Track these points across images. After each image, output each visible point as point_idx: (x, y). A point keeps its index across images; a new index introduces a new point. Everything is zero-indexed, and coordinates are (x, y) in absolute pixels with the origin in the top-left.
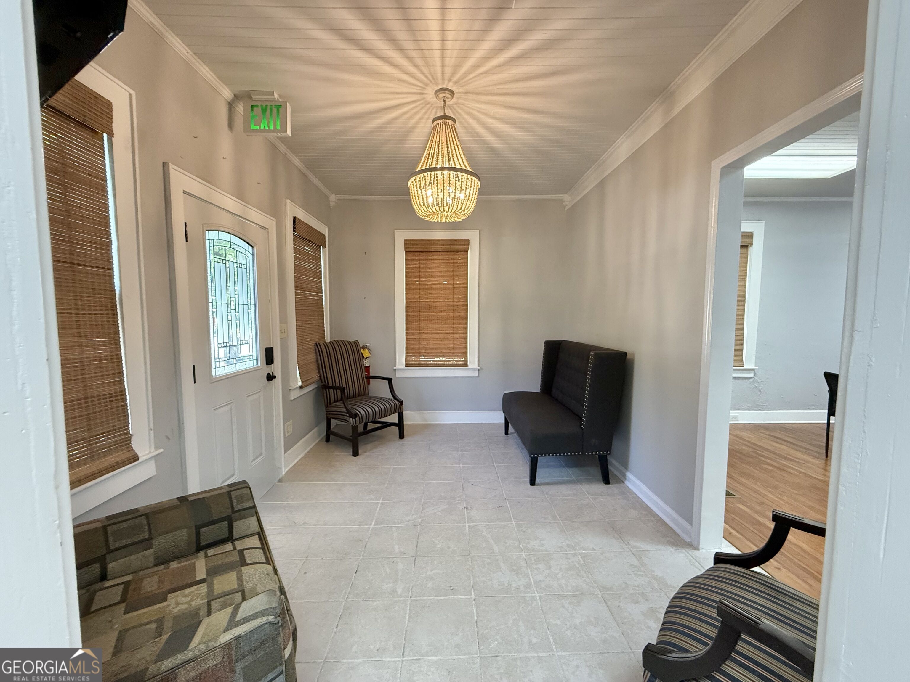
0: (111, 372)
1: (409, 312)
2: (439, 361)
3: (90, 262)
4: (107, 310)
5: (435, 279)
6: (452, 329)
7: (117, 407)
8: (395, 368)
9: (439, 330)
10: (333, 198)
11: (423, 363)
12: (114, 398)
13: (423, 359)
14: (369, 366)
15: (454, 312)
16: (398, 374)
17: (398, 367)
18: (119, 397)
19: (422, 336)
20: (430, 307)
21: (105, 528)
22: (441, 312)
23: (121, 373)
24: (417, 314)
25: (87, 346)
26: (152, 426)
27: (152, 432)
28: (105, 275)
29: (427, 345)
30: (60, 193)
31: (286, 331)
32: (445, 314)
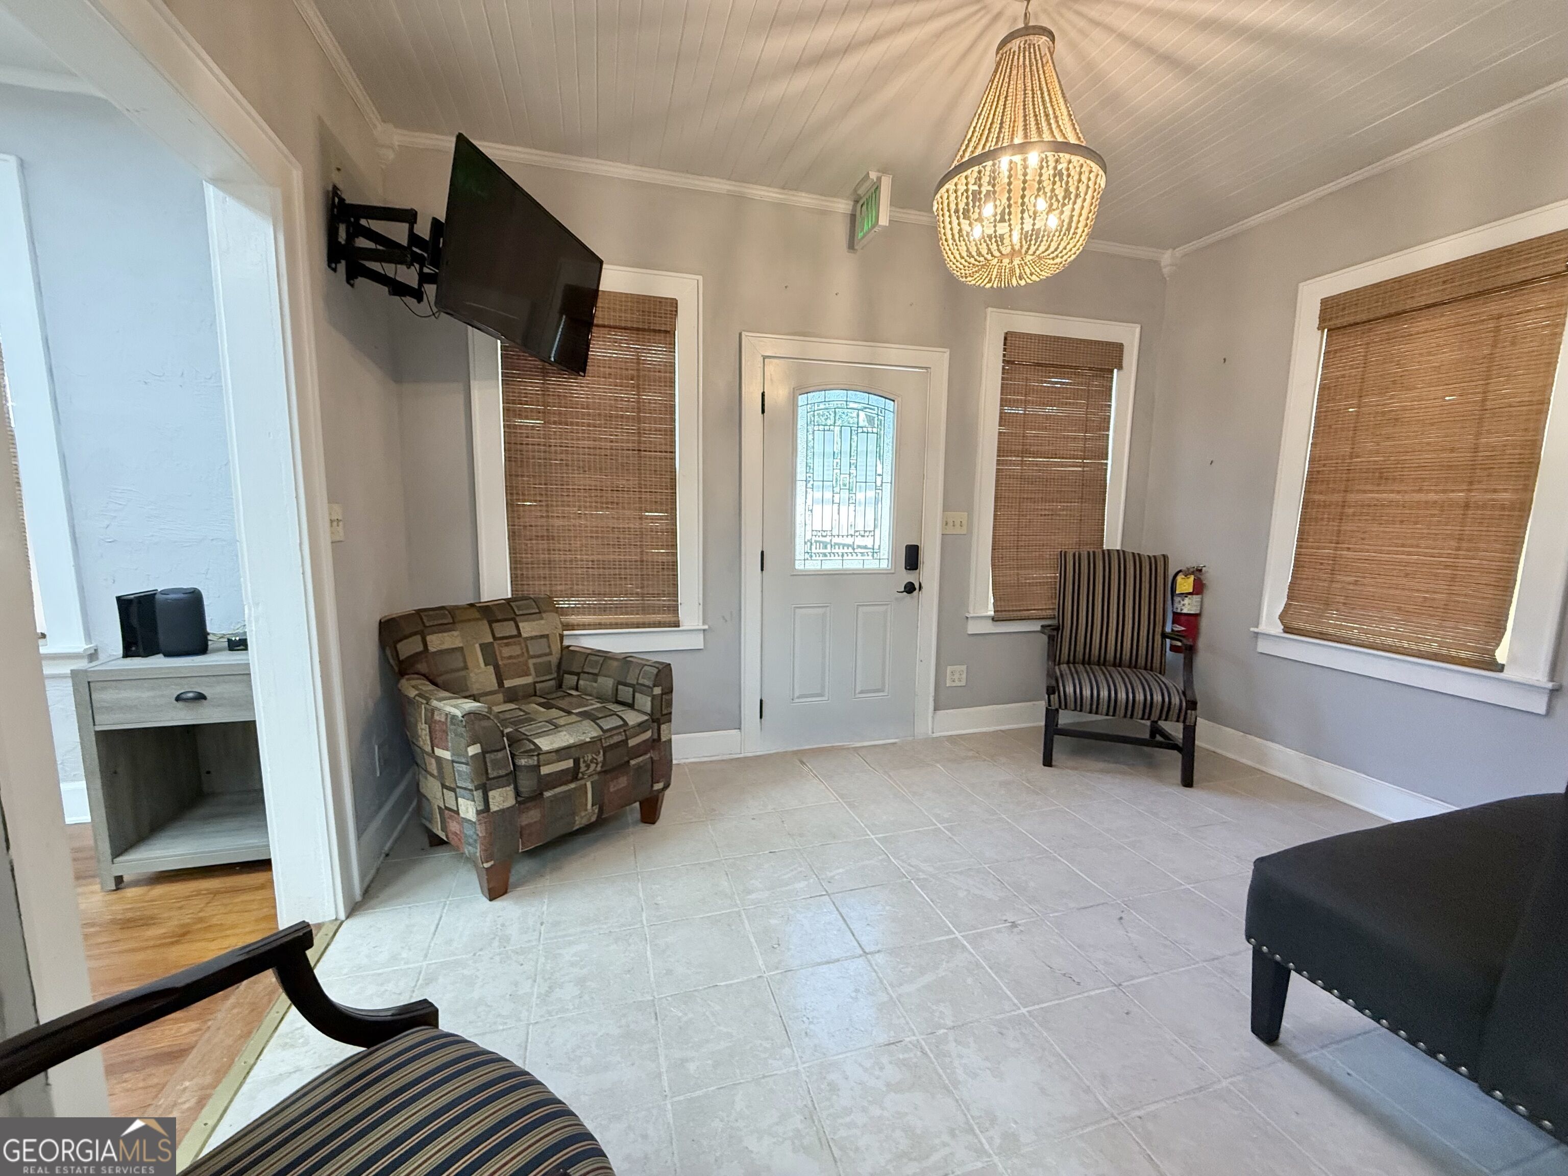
0: (665, 544)
1: (1315, 492)
2: (1381, 634)
3: (655, 447)
4: (667, 489)
5: (1414, 394)
6: (1454, 544)
7: (668, 575)
8: (1256, 630)
9: (1403, 546)
10: (1167, 258)
11: (1331, 631)
12: (665, 567)
13: (1332, 621)
14: (1197, 616)
15: (1469, 490)
16: (1263, 646)
17: (1263, 628)
18: (671, 567)
19: (1341, 557)
20: (1381, 477)
21: (589, 654)
22: (1420, 491)
23: (675, 546)
24: (1337, 497)
25: (647, 519)
26: (701, 602)
27: (701, 606)
28: (667, 458)
29: (1356, 583)
30: (634, 395)
31: (965, 522)
32: (1432, 497)
